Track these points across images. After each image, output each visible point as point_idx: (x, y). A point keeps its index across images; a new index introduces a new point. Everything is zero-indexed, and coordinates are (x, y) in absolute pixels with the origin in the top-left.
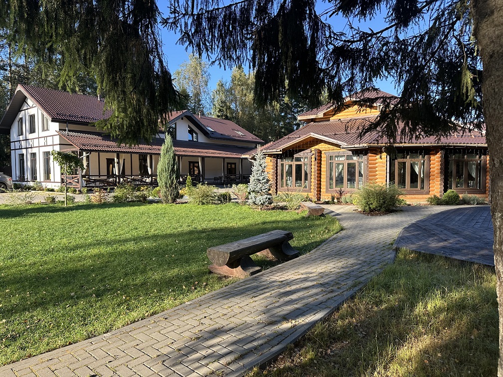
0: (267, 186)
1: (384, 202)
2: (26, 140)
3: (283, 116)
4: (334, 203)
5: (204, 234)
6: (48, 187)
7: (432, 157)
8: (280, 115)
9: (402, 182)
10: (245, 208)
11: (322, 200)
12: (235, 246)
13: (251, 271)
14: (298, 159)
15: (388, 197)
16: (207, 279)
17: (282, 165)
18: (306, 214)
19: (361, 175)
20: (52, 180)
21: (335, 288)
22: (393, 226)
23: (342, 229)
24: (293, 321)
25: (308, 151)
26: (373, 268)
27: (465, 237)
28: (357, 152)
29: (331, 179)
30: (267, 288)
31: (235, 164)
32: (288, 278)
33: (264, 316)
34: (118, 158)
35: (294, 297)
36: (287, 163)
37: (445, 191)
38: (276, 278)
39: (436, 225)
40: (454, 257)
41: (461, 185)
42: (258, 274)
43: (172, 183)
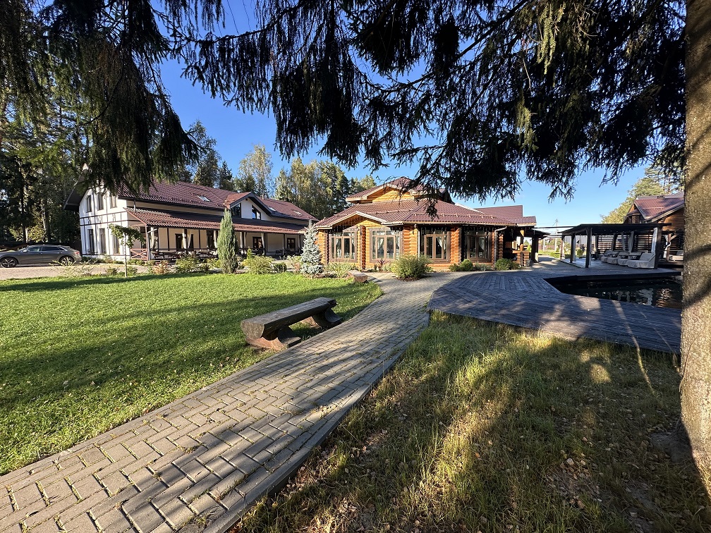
0: (318, 256)
1: (417, 270)
2: (95, 216)
3: (335, 201)
4: (376, 271)
5: (253, 303)
6: (117, 260)
7: (452, 233)
8: (332, 200)
9: (430, 253)
10: (297, 276)
11: (367, 269)
12: (273, 317)
13: (289, 342)
14: (346, 234)
15: (420, 265)
16: (241, 353)
17: (333, 239)
18: (352, 281)
19: (397, 247)
20: (121, 253)
21: (374, 358)
22: (426, 289)
23: (383, 294)
24: (325, 409)
25: (354, 227)
26: (411, 332)
27: (485, 298)
28: (395, 228)
29: (374, 251)
30: (302, 363)
31: (294, 239)
32: (327, 349)
33: (292, 402)
34: (186, 233)
35: (330, 372)
36: (337, 237)
37: (462, 260)
38: (314, 349)
39: (460, 288)
40: (481, 318)
41: (474, 255)
42: (296, 346)
43: (231, 255)
